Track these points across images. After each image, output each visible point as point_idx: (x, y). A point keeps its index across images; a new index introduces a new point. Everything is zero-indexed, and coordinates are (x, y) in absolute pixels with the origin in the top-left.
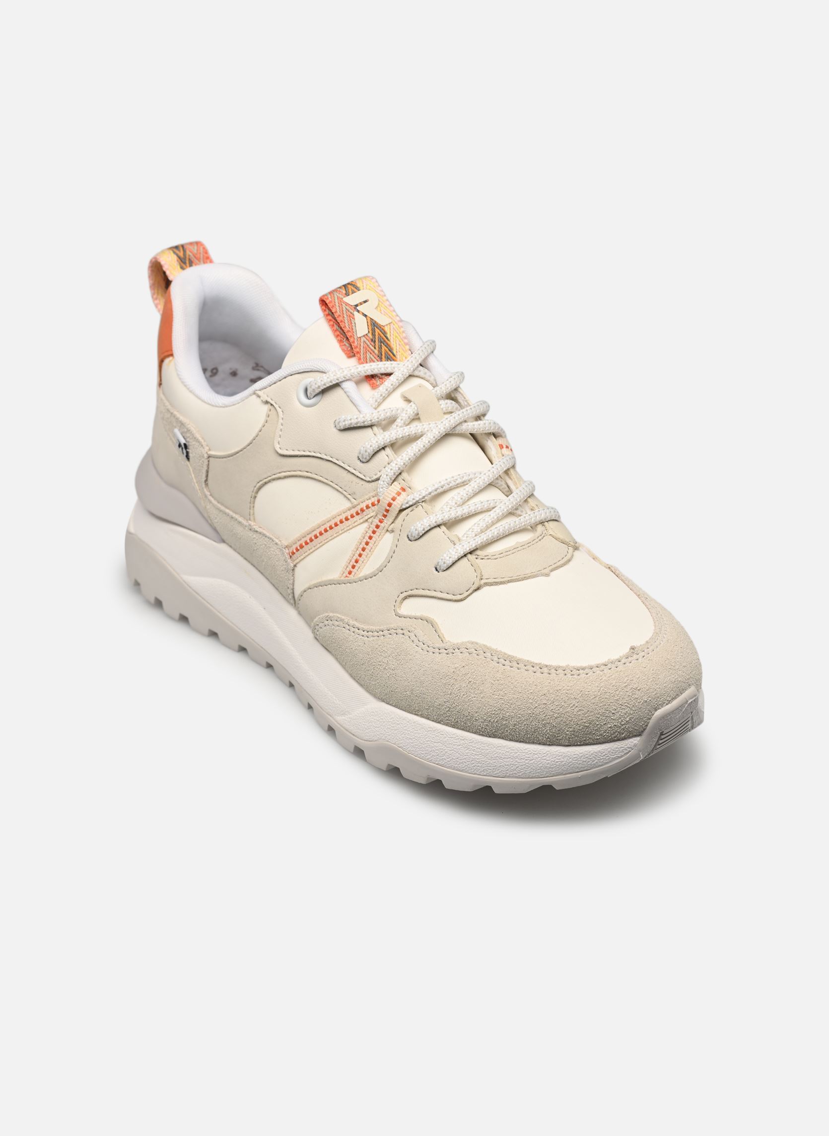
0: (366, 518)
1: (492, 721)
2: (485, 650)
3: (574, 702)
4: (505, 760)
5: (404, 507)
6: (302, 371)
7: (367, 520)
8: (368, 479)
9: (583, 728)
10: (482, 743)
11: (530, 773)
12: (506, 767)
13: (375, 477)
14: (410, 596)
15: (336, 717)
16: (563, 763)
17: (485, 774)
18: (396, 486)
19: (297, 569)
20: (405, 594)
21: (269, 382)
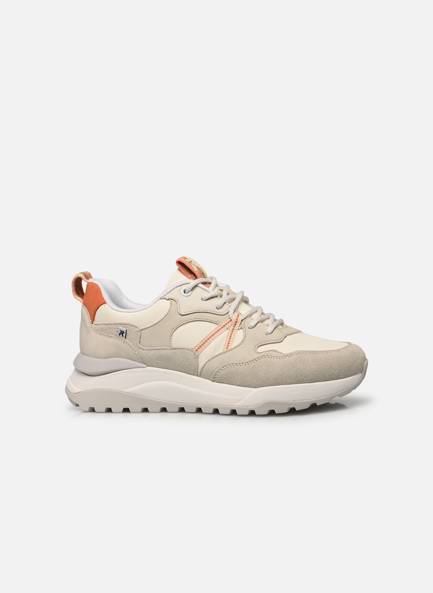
0: (227, 328)
1: (315, 374)
2: (302, 352)
3: (344, 359)
4: (321, 389)
5: (243, 319)
6: (180, 285)
7: (227, 329)
8: (223, 314)
9: (348, 369)
10: (311, 385)
11: (331, 392)
12: (322, 392)
13: (227, 312)
14: (260, 346)
15: (234, 405)
16: (342, 385)
17: (313, 398)
18: (236, 314)
19: (199, 356)
20: (257, 346)
21: (167, 292)
